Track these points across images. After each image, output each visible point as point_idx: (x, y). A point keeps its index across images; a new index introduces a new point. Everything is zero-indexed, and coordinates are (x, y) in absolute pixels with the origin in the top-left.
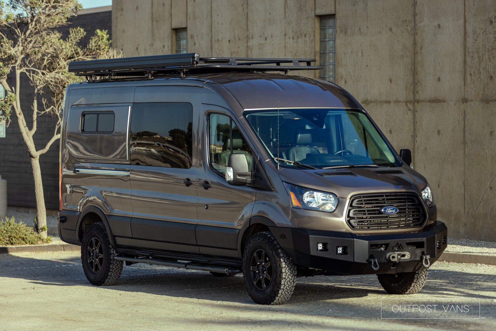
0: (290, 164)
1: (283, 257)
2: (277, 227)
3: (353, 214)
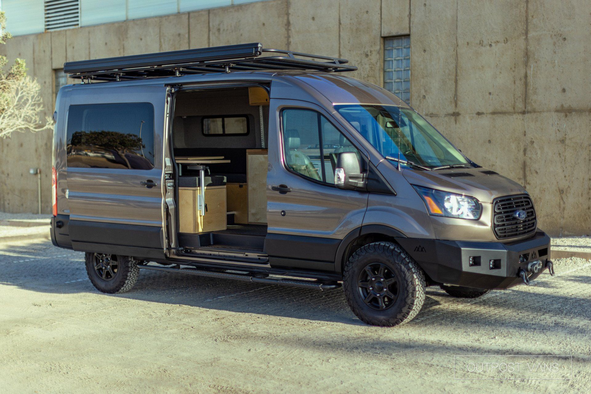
1: (415, 272)
2: (408, 237)
3: (497, 221)
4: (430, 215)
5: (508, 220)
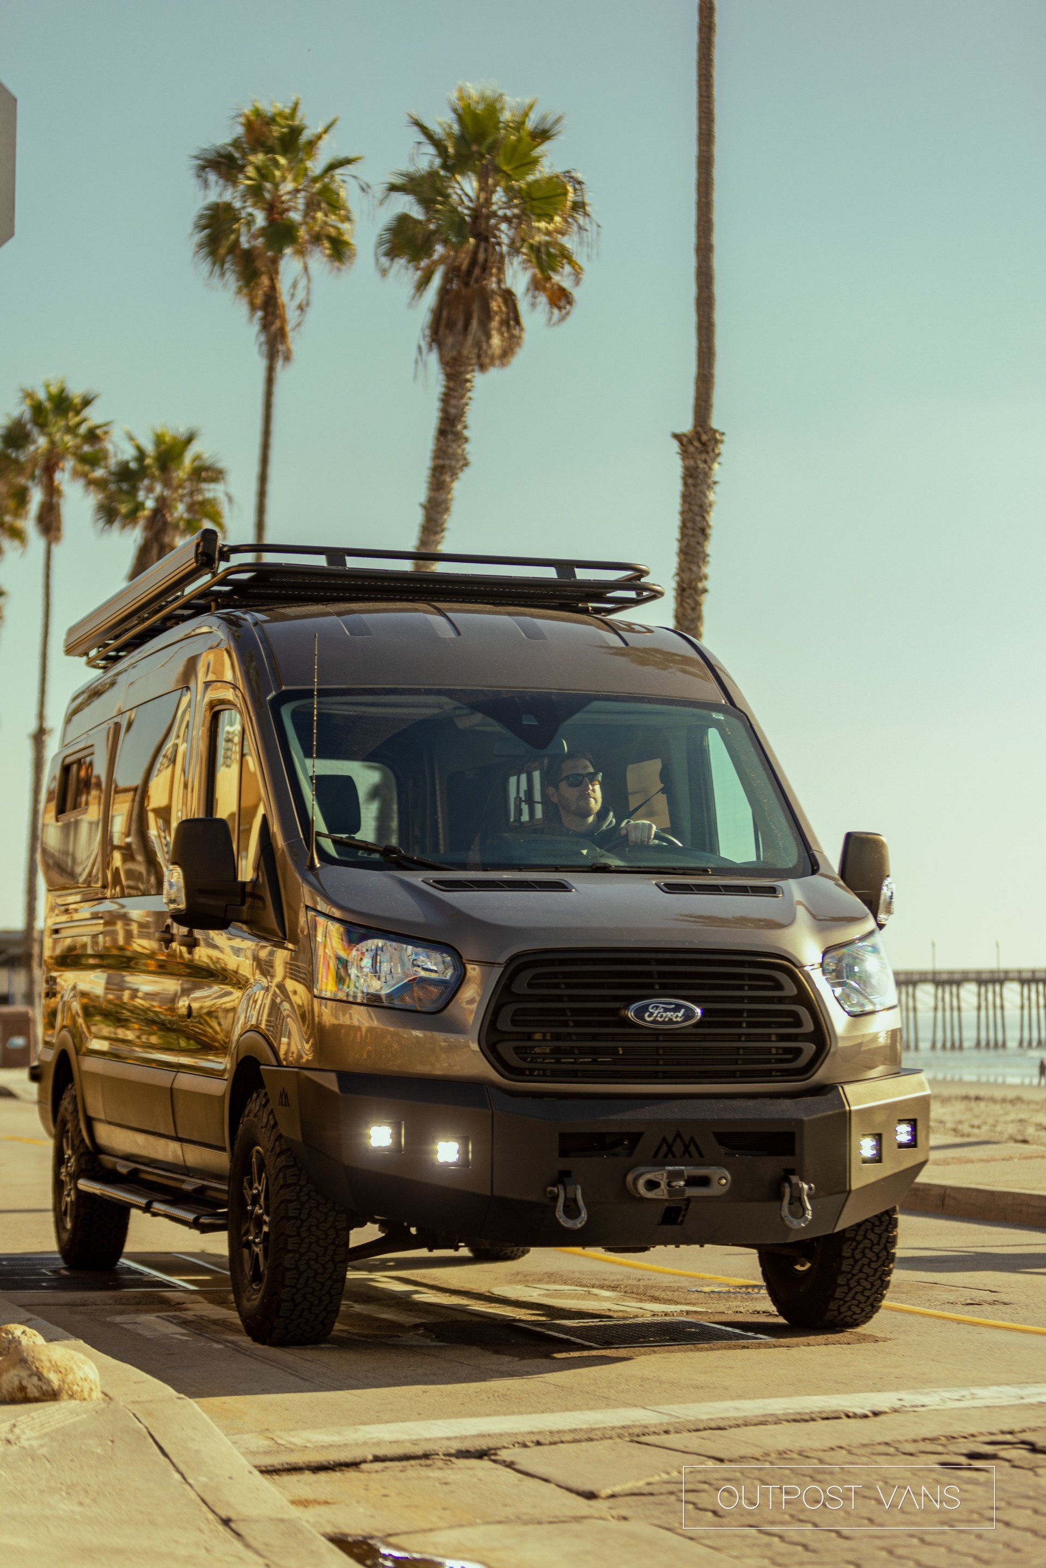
0: (369, 854)
2: (280, 1065)
3: (514, 1023)
4: (315, 996)
5: (590, 1024)
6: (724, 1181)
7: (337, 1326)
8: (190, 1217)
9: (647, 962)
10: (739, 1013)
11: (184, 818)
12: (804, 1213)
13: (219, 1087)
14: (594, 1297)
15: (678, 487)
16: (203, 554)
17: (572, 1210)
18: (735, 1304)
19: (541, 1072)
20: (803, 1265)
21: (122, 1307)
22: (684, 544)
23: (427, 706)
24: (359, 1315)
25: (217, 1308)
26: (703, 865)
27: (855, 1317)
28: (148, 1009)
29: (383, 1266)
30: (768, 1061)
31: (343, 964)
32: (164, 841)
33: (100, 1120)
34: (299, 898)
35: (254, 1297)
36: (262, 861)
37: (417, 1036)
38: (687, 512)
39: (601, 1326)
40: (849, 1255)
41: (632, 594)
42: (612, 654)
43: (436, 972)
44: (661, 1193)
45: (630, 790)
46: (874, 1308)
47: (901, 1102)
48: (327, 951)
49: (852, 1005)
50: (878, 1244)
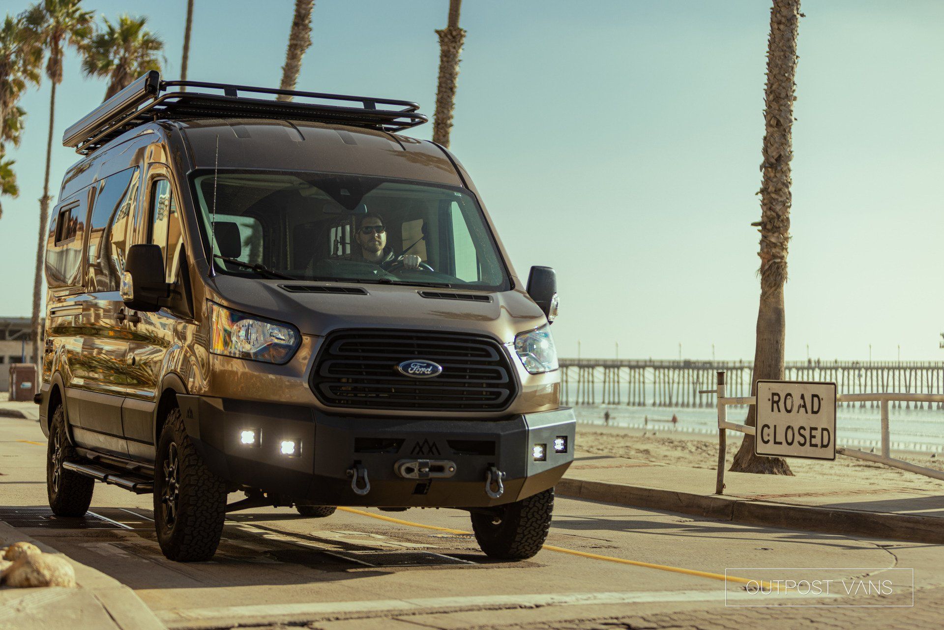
0: (245, 269)
2: (188, 393)
3: (330, 371)
4: (211, 353)
5: (375, 374)
6: (452, 469)
7: (218, 551)
8: (131, 484)
9: (410, 338)
10: (465, 370)
11: (134, 244)
12: (499, 489)
13: (150, 407)
14: (373, 539)
15: (438, 62)
16: (150, 85)
17: (361, 484)
18: (455, 544)
19: (345, 402)
20: (497, 522)
21: (88, 538)
22: (440, 96)
23: (283, 182)
24: (231, 546)
25: (145, 540)
26: (446, 282)
27: (527, 552)
28: (109, 361)
29: (246, 518)
30: (481, 399)
31: (228, 334)
32: (121, 262)
33: (77, 427)
34: (202, 293)
35: (168, 532)
36: (181, 272)
37: (271, 379)
38: (442, 77)
39: (376, 555)
40: (525, 516)
41: (408, 120)
42: (395, 155)
43: (284, 340)
44: (415, 475)
45: (403, 239)
46: (538, 548)
47: (559, 425)
48: (218, 326)
49: (532, 368)
50: (542, 510)
